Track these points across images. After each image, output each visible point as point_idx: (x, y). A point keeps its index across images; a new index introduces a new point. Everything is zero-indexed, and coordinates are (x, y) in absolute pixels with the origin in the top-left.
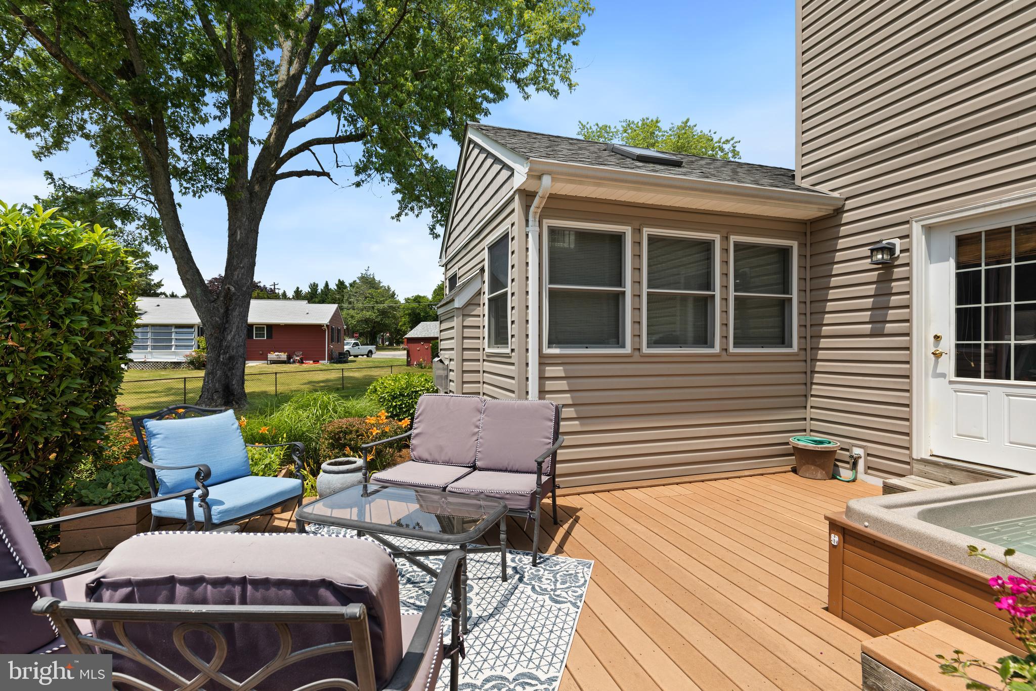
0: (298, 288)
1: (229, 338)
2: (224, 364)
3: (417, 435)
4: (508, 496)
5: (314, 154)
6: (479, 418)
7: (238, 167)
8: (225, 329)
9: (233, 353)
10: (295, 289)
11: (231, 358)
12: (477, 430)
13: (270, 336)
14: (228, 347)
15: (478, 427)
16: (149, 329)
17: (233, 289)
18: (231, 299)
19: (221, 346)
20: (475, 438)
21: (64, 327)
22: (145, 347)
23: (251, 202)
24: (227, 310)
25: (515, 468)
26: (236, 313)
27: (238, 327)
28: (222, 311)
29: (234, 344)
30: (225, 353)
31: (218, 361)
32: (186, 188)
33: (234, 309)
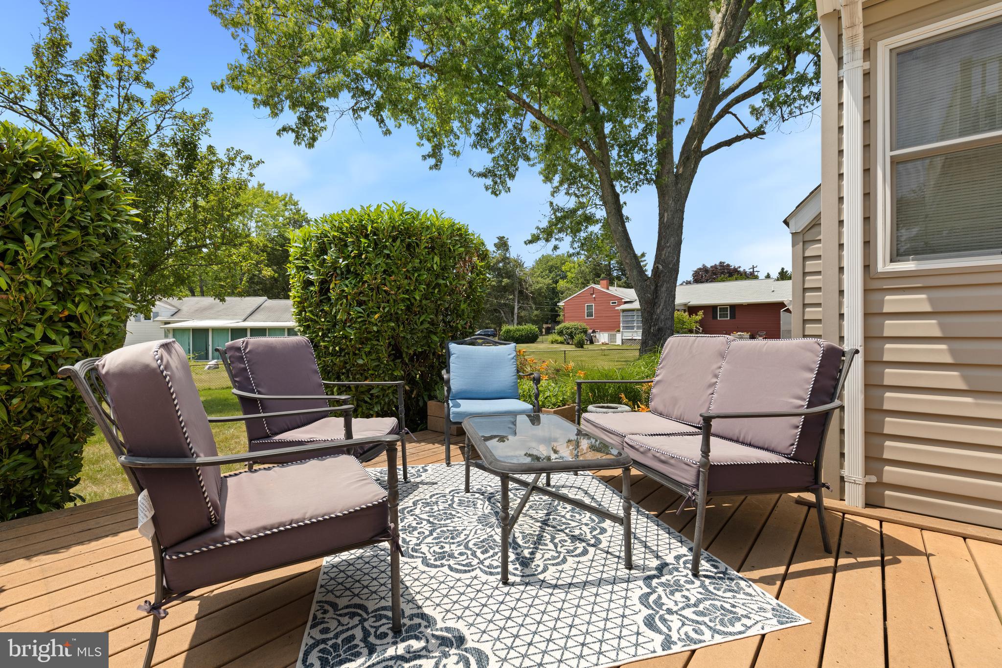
0: (783, 269)
1: (658, 311)
2: (655, 335)
3: (658, 382)
4: (672, 461)
5: (735, 115)
6: (719, 364)
7: (664, 153)
8: (655, 304)
9: (662, 325)
10: (780, 270)
11: (660, 330)
12: (714, 380)
13: (733, 316)
14: (657, 320)
15: (716, 376)
16: (635, 313)
17: (660, 267)
18: (659, 276)
19: (651, 319)
20: (710, 391)
21: (414, 279)
22: (632, 328)
23: (676, 184)
24: (657, 286)
25: (748, 439)
26: (664, 289)
27: (665, 302)
28: (653, 288)
29: (663, 317)
30: (655, 325)
31: (649, 332)
32: (625, 187)
33: (662, 286)
